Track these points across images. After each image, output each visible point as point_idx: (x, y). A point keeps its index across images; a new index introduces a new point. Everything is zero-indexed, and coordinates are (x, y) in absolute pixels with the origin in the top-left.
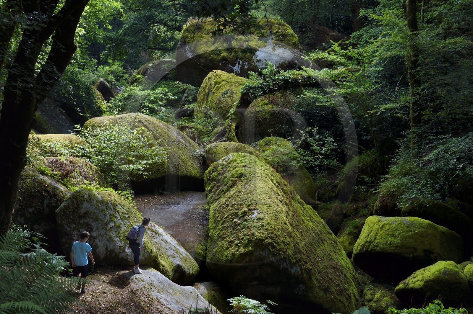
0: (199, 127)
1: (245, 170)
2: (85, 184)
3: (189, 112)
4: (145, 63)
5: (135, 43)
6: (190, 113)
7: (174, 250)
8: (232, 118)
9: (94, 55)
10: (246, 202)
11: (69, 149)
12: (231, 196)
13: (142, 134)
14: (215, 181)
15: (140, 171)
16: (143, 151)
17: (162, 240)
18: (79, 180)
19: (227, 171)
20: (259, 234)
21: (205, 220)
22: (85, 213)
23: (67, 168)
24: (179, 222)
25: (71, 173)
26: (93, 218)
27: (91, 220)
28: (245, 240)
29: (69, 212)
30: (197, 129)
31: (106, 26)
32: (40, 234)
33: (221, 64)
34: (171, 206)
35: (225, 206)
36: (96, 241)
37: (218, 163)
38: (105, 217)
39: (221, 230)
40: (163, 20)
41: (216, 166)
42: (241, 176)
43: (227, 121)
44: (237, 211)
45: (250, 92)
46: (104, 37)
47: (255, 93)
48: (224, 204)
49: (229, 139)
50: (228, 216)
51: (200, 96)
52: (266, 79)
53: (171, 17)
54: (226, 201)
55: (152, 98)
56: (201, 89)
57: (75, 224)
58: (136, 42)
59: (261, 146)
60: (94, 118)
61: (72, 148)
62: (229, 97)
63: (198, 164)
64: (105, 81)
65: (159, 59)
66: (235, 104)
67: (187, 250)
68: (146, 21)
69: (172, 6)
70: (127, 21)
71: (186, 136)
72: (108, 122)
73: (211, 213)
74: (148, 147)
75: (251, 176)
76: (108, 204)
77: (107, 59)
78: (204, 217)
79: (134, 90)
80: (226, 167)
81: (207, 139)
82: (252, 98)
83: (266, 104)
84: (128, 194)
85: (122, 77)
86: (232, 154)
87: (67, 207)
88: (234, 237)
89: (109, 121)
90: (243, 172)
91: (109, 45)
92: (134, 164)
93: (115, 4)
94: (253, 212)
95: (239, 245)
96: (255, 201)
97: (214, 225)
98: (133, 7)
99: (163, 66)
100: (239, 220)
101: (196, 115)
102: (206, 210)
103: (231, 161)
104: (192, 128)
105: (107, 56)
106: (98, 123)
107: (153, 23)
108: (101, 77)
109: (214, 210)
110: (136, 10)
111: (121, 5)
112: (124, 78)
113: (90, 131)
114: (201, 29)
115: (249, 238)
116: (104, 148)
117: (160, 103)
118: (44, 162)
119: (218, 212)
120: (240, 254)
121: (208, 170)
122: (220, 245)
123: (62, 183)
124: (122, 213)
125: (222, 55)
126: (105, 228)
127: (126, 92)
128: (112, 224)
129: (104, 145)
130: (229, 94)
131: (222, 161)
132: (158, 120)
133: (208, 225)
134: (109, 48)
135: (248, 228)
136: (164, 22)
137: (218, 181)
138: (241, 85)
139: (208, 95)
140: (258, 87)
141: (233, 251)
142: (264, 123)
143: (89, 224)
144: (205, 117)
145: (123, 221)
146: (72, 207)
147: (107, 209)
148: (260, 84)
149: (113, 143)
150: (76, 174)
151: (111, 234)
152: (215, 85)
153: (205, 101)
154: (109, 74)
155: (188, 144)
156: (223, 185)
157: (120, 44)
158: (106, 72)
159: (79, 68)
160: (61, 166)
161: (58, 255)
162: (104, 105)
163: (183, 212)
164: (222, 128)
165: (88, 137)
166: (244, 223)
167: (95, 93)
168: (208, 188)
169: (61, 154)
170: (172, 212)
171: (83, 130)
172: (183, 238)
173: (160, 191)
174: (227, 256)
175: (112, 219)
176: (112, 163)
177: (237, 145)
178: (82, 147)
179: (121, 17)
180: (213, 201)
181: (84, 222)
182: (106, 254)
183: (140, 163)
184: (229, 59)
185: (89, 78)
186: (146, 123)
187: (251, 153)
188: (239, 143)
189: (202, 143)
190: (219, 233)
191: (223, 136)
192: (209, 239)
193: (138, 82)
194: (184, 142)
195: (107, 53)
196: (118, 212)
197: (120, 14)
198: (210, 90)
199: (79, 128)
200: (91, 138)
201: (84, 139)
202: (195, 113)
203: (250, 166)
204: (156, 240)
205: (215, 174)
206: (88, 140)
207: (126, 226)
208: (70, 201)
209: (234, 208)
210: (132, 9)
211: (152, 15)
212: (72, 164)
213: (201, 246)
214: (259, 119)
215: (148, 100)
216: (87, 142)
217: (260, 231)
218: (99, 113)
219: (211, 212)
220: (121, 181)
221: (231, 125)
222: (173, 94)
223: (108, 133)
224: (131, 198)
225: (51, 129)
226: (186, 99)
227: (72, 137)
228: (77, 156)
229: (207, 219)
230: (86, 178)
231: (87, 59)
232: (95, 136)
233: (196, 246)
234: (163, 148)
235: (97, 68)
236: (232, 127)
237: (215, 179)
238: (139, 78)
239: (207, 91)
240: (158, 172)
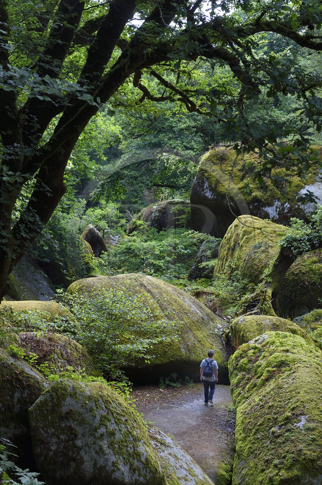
0: (220, 293)
1: (287, 356)
2: (67, 370)
3: (207, 272)
4: (148, 205)
5: (136, 178)
6: (209, 273)
7: (186, 470)
8: (267, 281)
9: (83, 194)
10: (289, 402)
11: (48, 321)
12: (267, 393)
13: (144, 302)
14: (245, 371)
15: (141, 353)
16: (146, 327)
17: (170, 454)
18: (59, 364)
19: (262, 357)
20: (309, 453)
21: (229, 426)
22: (67, 413)
23: (45, 349)
24: (193, 428)
25: (49, 355)
26: (77, 420)
27: (75, 423)
28: (287, 460)
29: (47, 410)
30: (217, 296)
31: (100, 157)
32: (8, 441)
33: (251, 207)
34: (182, 404)
35: (258, 407)
36: (81, 452)
37: (248, 345)
38: (94, 420)
39: (254, 443)
40: (175, 148)
41: (246, 349)
42: (282, 364)
43: (260, 285)
44: (276, 416)
45: (292, 246)
46: (97, 171)
47: (299, 248)
48: (257, 405)
49: (264, 312)
50: (263, 422)
51: (222, 250)
52: (315, 228)
53: (185, 144)
54: (261, 400)
55: (157, 252)
56: (224, 241)
57: (54, 427)
58: (138, 177)
59: (308, 322)
60: (81, 280)
61: (52, 320)
62: (263, 252)
63: (220, 345)
64: (95, 229)
65: (167, 199)
66: (272, 262)
67: (205, 470)
68: (152, 149)
69: (186, 129)
70: (126, 151)
71: (203, 306)
72: (99, 285)
73: (239, 417)
74: (152, 320)
75: (296, 366)
76: (98, 400)
77: (99, 199)
78: (228, 421)
79: (134, 241)
80: (260, 351)
81: (231, 310)
82: (295, 254)
83: (315, 262)
84: (124, 386)
85: (117, 223)
86: (269, 332)
87: (44, 403)
88: (272, 454)
89: (101, 284)
90: (283, 359)
91: (102, 181)
92: (132, 343)
93: (113, 128)
94: (299, 418)
95: (279, 466)
96: (302, 402)
97: (243, 435)
98: (135, 132)
99: (173, 208)
100: (279, 429)
101: (217, 276)
102: (230, 411)
103: (267, 343)
104: (212, 294)
105: (99, 196)
106: (87, 287)
107: (161, 152)
108: (90, 223)
109: (244, 413)
110: (139, 136)
111: (121, 129)
112: (120, 224)
113: (75, 297)
114: (225, 160)
115: (293, 458)
116: (93, 321)
117: (168, 259)
118: (16, 340)
119: (249, 416)
120: (281, 480)
121: (234, 355)
122: (251, 465)
123: (38, 369)
124: (117, 414)
125: (254, 194)
126: (94, 434)
127: (124, 244)
128: (102, 430)
129: (94, 317)
130: (263, 248)
131: (253, 342)
132: (166, 283)
133: (234, 434)
134: (103, 185)
135: (292, 441)
136: (175, 151)
137: (249, 371)
138: (280, 235)
139: (233, 250)
140: (304, 239)
141: (271, 475)
142: (312, 289)
143: (73, 429)
144: (230, 279)
145: (118, 425)
146: (50, 404)
147: (97, 408)
148: (307, 235)
149: (106, 315)
150: (56, 357)
151: (102, 443)
152: (244, 235)
153: (230, 257)
154: (100, 219)
155: (206, 317)
156: (256, 377)
157: (117, 180)
158: (96, 217)
159: (63, 212)
160: (37, 345)
161: (31, 471)
162: (94, 262)
163: (199, 413)
164: (253, 295)
165: (73, 305)
166: (287, 434)
167: (82, 245)
168: (234, 381)
169: (38, 329)
170: (183, 412)
171: (67, 295)
172: (199, 451)
173: (167, 382)
174: (261, 482)
175: (104, 423)
176: (103, 342)
177: (274, 320)
178: (64, 319)
179: (119, 144)
180: (241, 400)
181: (66, 425)
182: (94, 471)
183: (142, 343)
184: (263, 200)
185: (75, 224)
186: (149, 287)
187: (294, 332)
188: (277, 317)
189: (226, 316)
190: (250, 448)
191: (254, 306)
192: (236, 455)
193: (138, 230)
194: (200, 314)
195: (100, 191)
196: (112, 413)
197: (118, 141)
198: (236, 242)
199: (62, 294)
200: (76, 307)
201: (67, 308)
202: (216, 274)
203: (295, 351)
204: (162, 454)
205: (244, 360)
206: (72, 310)
207: (122, 433)
208: (48, 395)
209: (272, 411)
210: (133, 134)
211: (160, 142)
212: (51, 343)
213: (223, 465)
214: (305, 284)
215: (153, 254)
216: (72, 312)
217: (310, 448)
218: (87, 272)
219: (239, 415)
220: (115, 367)
221: (266, 292)
222: (185, 246)
223: (100, 301)
224: (129, 392)
225: (25, 292)
226: (203, 254)
227: (53, 306)
228: (59, 331)
229: (233, 426)
230: (70, 362)
231: (74, 201)
232: (82, 304)
233: (216, 464)
234: (173, 323)
235: (85, 211)
236: (267, 294)
237: (245, 368)
238: (140, 225)
239: (232, 244)
240: (164, 355)
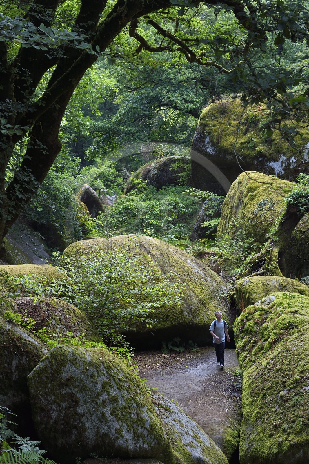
0: (224, 253)
1: (295, 318)
2: (66, 336)
3: (209, 231)
4: (146, 162)
5: (133, 134)
6: (212, 233)
7: (192, 436)
8: (273, 240)
9: (76, 152)
10: (297, 366)
11: (44, 286)
12: (275, 357)
13: (144, 265)
14: (251, 334)
15: (142, 317)
16: (147, 290)
17: (175, 420)
18: (58, 330)
19: (268, 319)
21: (235, 391)
22: (68, 380)
23: (43, 314)
24: (198, 393)
25: (47, 321)
26: (78, 387)
27: (76, 389)
28: (297, 425)
29: (46, 377)
30: (221, 256)
31: (95, 112)
32: (7, 409)
33: (255, 163)
34: (185, 369)
35: (266, 371)
36: (82, 420)
37: (254, 307)
38: (95, 386)
39: (261, 408)
40: (173, 101)
41: (252, 311)
42: (290, 326)
43: (265, 244)
44: (284, 380)
45: (299, 203)
46: (92, 127)
48: (264, 369)
49: (269, 272)
50: (271, 386)
51: (225, 209)
53: (184, 97)
54: (268, 363)
55: (157, 212)
56: (226, 199)
57: (54, 395)
58: (135, 133)
60: (78, 242)
61: (49, 284)
62: (269, 209)
63: (224, 307)
64: (91, 189)
65: (166, 156)
66: (278, 220)
67: (211, 436)
68: (149, 103)
69: (185, 81)
70: (123, 105)
71: (206, 267)
72: (97, 248)
73: (246, 381)
74: (153, 283)
75: (305, 327)
76: (100, 366)
77: (94, 157)
78: (234, 386)
79: (132, 200)
80: (267, 313)
81: (236, 271)
82: (302, 211)
84: (126, 351)
85: (114, 182)
86: (276, 293)
87: (43, 370)
88: (280, 419)
89: (99, 246)
90: (291, 321)
91: (97, 138)
92: (133, 307)
93: (108, 81)
95: (288, 431)
97: (250, 400)
98: (131, 85)
99: (172, 165)
100: (287, 393)
101: (220, 236)
102: (236, 376)
103: (274, 305)
104: (215, 254)
105: (94, 154)
106: (84, 249)
107: (159, 106)
108: (85, 183)
109: (251, 377)
110: (135, 89)
111: (116, 83)
112: (116, 184)
113: (72, 260)
114: (227, 113)
115: (303, 422)
116: (92, 284)
117: (168, 218)
118: (12, 305)
119: (256, 380)
120: (291, 445)
121: (240, 318)
122: (259, 431)
123: (36, 335)
124: (119, 379)
125: (258, 149)
126: (96, 401)
127: (121, 204)
128: (104, 396)
129: (93, 280)
130: (268, 206)
131: (259, 304)
132: (167, 244)
133: (241, 399)
134: (98, 142)
135: (302, 405)
136: (174, 104)
137: (255, 334)
138: (287, 192)
139: (237, 208)
141: (280, 440)
143: (74, 396)
144: (233, 239)
145: (120, 391)
146: (50, 371)
147: (98, 374)
149: (104, 278)
150: (54, 322)
151: (104, 410)
152: (248, 192)
153: (233, 216)
154: (96, 179)
155: (209, 279)
156: (262, 340)
157: (113, 136)
158: (92, 176)
159: (56, 171)
160: (34, 310)
161: (31, 439)
162: (91, 223)
163: (203, 378)
164: (258, 255)
165: (71, 268)
166: (296, 398)
167: (77, 205)
168: (239, 344)
169: (35, 294)
170: (187, 378)
171: (63, 258)
172: (205, 417)
173: (170, 347)
174: (270, 448)
175: (105, 389)
176: (103, 306)
177: (281, 281)
178: (62, 283)
179: (114, 98)
180: (247, 364)
181: (66, 392)
182: (97, 439)
183: (143, 307)
184: (268, 155)
185: (70, 184)
186: (149, 249)
187: (302, 292)
188: (284, 278)
189: (230, 277)
190: (258, 412)
191: (260, 266)
192: (243, 420)
193: (136, 188)
194: (203, 276)
195: (95, 149)
196: (114, 379)
197: (113, 95)
198: (240, 200)
199: (58, 257)
200: (74, 270)
201: (64, 272)
202: (219, 233)
203: (303, 312)
204: (167, 421)
205: (251, 323)
206: (70, 273)
207: (125, 399)
208: (47, 361)
209: (280, 375)
210: (129, 88)
211: (157, 95)
212: (48, 308)
213: (230, 431)
215: (152, 214)
216: (69, 276)
220: (116, 332)
221: (272, 251)
222: (186, 205)
223: (98, 264)
224: (130, 358)
225: (19, 256)
226: (205, 213)
227: (49, 269)
228: (56, 296)
229: (239, 391)
230: (68, 328)
231: (68, 159)
232: (80, 267)
233: (223, 430)
234: (175, 285)
235: (80, 170)
236: (274, 253)
237: (251, 330)
238: (139, 183)
239: (236, 202)
240: (167, 319)
